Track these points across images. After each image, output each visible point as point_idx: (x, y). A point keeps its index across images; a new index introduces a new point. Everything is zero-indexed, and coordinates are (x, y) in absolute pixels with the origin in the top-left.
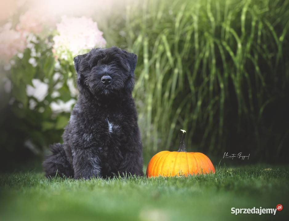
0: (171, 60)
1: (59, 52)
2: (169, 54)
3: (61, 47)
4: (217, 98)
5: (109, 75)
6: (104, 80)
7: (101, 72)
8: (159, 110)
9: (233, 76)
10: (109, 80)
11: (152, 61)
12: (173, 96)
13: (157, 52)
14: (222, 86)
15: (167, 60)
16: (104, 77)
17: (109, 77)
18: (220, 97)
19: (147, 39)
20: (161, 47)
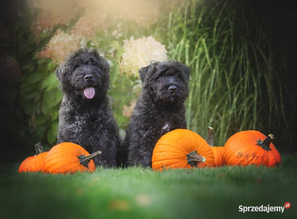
0: (209, 62)
2: (207, 56)
4: (251, 96)
6: (171, 90)
7: (169, 83)
8: (199, 106)
9: (265, 76)
10: (175, 89)
11: (193, 61)
12: (211, 94)
13: (196, 54)
14: (255, 85)
15: (206, 61)
16: (171, 87)
17: (175, 87)
18: (254, 95)
19: (188, 41)
20: (201, 50)
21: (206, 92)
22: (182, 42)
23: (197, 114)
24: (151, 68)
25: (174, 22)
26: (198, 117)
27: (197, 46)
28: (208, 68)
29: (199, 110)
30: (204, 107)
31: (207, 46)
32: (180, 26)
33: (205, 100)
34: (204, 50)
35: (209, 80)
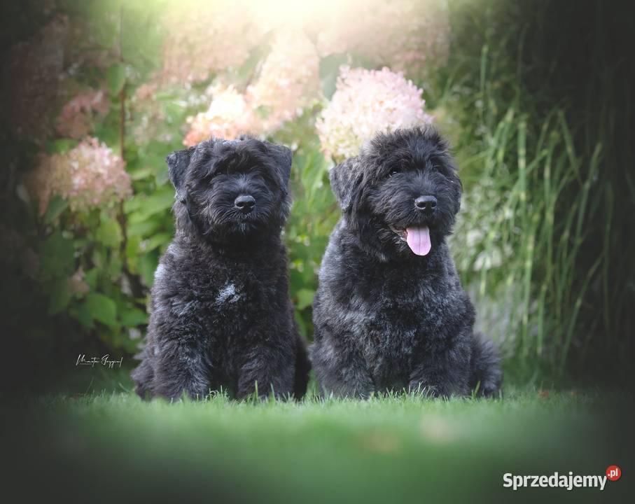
0: (575, 165)
1: (332, 142)
2: (570, 149)
3: (338, 130)
5: (251, 195)
6: (240, 204)
7: (235, 188)
8: (550, 269)
10: (251, 203)
11: (534, 164)
12: (579, 241)
13: (545, 146)
15: (567, 164)
16: (240, 199)
17: (250, 198)
19: (525, 116)
20: (554, 135)
21: (566, 235)
22: (509, 117)
23: (544, 288)
24: (198, 152)
25: (493, 70)
26: (548, 295)
27: (545, 127)
28: (571, 179)
29: (549, 278)
30: (561, 271)
31: (570, 128)
32: (504, 78)
33: (565, 254)
34: (562, 136)
35: (574, 207)
